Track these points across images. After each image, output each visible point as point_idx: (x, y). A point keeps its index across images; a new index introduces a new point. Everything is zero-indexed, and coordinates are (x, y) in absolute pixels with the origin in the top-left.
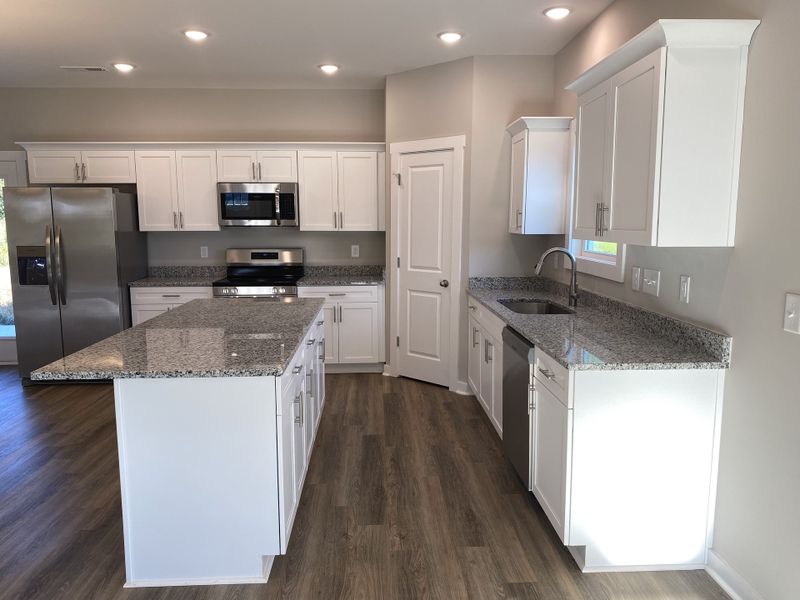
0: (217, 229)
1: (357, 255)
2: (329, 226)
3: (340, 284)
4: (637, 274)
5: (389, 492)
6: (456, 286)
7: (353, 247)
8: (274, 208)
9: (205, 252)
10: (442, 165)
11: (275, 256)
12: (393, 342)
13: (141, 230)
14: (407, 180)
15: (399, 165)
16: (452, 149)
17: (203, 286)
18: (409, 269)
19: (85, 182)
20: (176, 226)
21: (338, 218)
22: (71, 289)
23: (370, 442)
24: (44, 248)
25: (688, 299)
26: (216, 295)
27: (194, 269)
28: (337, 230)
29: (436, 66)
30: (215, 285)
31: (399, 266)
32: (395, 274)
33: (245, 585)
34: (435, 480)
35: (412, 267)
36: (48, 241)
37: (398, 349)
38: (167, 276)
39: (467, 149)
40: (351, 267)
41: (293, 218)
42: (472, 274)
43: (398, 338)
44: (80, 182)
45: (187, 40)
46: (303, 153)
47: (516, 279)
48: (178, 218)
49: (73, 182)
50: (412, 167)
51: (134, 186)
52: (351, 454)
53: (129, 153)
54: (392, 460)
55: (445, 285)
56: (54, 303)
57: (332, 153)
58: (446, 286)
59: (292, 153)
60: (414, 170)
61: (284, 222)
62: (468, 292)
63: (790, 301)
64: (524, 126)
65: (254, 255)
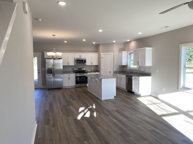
0: (74, 65)
2: (90, 64)
4: (140, 69)
6: (112, 72)
7: (92, 68)
8: (83, 62)
9: (70, 68)
11: (81, 69)
14: (104, 58)
15: (102, 56)
17: (74, 73)
20: (68, 65)
21: (92, 63)
25: (147, 71)
27: (68, 71)
28: (92, 65)
29: (108, 43)
35: (104, 70)
42: (114, 71)
45: (83, 41)
46: (87, 54)
47: (120, 71)
48: (68, 63)
50: (105, 56)
55: (110, 72)
56: (53, 76)
57: (91, 54)
61: (85, 64)
62: (114, 73)
63: (157, 70)
64: (122, 52)
65: (78, 69)
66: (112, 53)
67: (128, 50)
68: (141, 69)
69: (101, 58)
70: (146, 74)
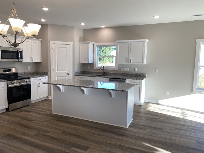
1: (30, 69)
4: (122, 68)
6: (72, 74)
7: (28, 67)
10: (66, 48)
11: (10, 70)
14: (55, 50)
16: (69, 45)
17: (4, 81)
26: (9, 84)
39: (73, 45)
41: (22, 59)
55: (68, 74)
57: (30, 41)
60: (58, 48)
61: (20, 60)
62: (75, 75)
63: (156, 69)
64: (89, 43)
65: (4, 71)
66: (71, 43)
67: (95, 41)
68: (125, 68)
69: (51, 50)
70: (135, 75)
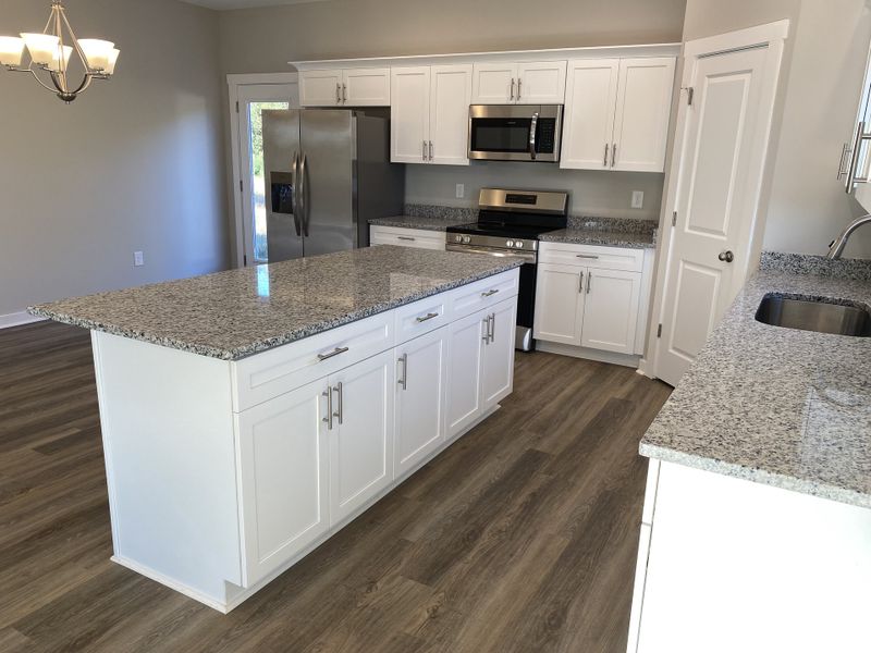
0: (467, 162)
1: (640, 206)
2: (596, 163)
3: (593, 243)
5: (485, 540)
7: (635, 193)
8: (529, 139)
9: (460, 190)
10: (750, 71)
12: (655, 330)
13: (392, 161)
15: (693, 75)
16: (766, 45)
17: (437, 230)
18: (687, 230)
19: (345, 105)
20: (424, 157)
21: (611, 152)
22: (313, 222)
23: (532, 460)
24: (290, 175)
26: (450, 242)
27: (448, 210)
28: (607, 168)
30: (449, 230)
31: (674, 224)
32: (668, 235)
33: (205, 606)
34: (562, 543)
35: (690, 228)
36: (295, 166)
37: (658, 340)
38: (421, 216)
39: (790, 43)
40: (629, 221)
41: (551, 151)
42: (770, 245)
43: (660, 326)
44: (340, 104)
46: (575, 62)
48: (427, 147)
49: (334, 104)
50: (709, 77)
51: (388, 108)
52: (491, 470)
53: (385, 71)
54: (533, 495)
56: (299, 234)
57: (612, 62)
58: (729, 260)
59: (560, 64)
60: (713, 80)
65: (509, 197)
66: (779, 31)
69: (684, 99)
